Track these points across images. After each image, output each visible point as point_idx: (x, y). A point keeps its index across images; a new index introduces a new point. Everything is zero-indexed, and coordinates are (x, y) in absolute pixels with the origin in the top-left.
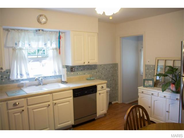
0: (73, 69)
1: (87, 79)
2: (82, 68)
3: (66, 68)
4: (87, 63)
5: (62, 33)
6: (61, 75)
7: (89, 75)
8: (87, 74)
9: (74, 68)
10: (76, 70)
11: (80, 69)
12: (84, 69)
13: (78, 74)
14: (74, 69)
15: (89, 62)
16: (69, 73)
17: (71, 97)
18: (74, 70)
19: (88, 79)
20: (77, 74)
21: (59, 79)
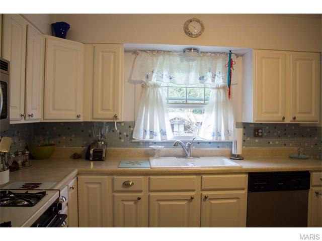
0: (260, 131)
1: (291, 158)
2: (279, 132)
3: (244, 128)
4: (291, 119)
5: (237, 56)
6: (232, 142)
7: (296, 149)
8: (291, 145)
9: (262, 130)
10: (265, 134)
11: (275, 134)
12: (285, 134)
13: (271, 143)
14: (262, 133)
15: (295, 118)
16: (249, 139)
17: (243, 189)
18: (260, 134)
19: (292, 156)
20: (269, 143)
21: (227, 149)
